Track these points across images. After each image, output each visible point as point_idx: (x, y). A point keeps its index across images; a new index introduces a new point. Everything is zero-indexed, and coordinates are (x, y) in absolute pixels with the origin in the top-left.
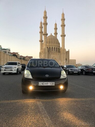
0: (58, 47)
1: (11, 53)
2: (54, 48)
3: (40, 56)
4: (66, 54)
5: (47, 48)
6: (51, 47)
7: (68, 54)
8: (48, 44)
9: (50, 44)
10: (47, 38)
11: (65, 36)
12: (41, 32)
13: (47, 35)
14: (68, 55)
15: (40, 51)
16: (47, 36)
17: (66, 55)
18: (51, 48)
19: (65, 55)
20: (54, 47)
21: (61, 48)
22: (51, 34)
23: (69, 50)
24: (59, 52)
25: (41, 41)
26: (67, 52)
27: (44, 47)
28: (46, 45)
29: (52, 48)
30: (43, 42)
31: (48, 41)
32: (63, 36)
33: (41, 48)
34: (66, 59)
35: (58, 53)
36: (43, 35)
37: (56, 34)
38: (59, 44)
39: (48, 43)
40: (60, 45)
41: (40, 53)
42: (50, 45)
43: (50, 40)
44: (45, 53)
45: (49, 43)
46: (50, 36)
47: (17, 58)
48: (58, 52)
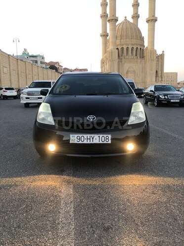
0: (141, 45)
1: (46, 63)
2: (130, 49)
3: (102, 67)
4: (158, 61)
5: (117, 51)
6: (125, 47)
7: (160, 60)
8: (118, 42)
9: (122, 40)
10: (117, 28)
11: (156, 20)
12: (104, 16)
13: (116, 20)
14: (160, 64)
15: (103, 56)
16: (117, 23)
17: (157, 65)
18: (125, 50)
19: (155, 62)
20: (130, 47)
21: (147, 47)
22: (126, 17)
23: (163, 52)
24: (142, 57)
25: (104, 35)
26: (158, 56)
27: (111, 47)
28: (114, 43)
29: (127, 49)
30: (108, 38)
31: (119, 34)
32: (152, 20)
33: (105, 51)
34: (156, 72)
35: (139, 60)
36: (108, 23)
37: (136, 16)
38: (142, 39)
39: (119, 38)
40: (143, 41)
41: (101, 61)
42: (123, 43)
43: (123, 33)
44: (112, 61)
45: (121, 39)
46: (123, 23)
47: (57, 73)
48: (140, 57)
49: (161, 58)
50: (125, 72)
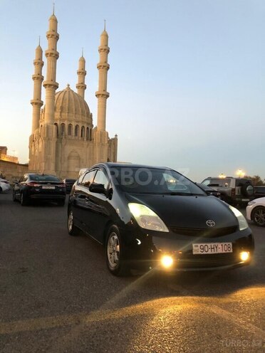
0: (88, 124)
2: (74, 127)
3: (30, 147)
4: (110, 146)
5: (54, 126)
6: (66, 123)
7: (113, 146)
8: (57, 115)
9: (63, 114)
10: (56, 96)
11: (108, 96)
12: (39, 78)
13: (56, 86)
14: (112, 151)
15: (33, 131)
16: (57, 91)
17: (109, 150)
18: (66, 127)
19: (106, 149)
20: (74, 124)
21: (96, 128)
22: (69, 85)
23: (116, 136)
24: (90, 138)
25: (36, 104)
26: (111, 140)
27: (45, 121)
28: (52, 116)
29: (70, 126)
30: (42, 107)
31: (59, 105)
32: (103, 95)
33: (37, 125)
34: (108, 160)
35: (86, 143)
36: (43, 88)
37: (82, 87)
38: (90, 116)
39: (58, 110)
40: (92, 119)
41: (31, 136)
42: (63, 117)
43: (64, 104)
44: (47, 139)
45: (61, 112)
46: (64, 92)
48: (87, 139)
49: (113, 143)
50: (66, 156)
